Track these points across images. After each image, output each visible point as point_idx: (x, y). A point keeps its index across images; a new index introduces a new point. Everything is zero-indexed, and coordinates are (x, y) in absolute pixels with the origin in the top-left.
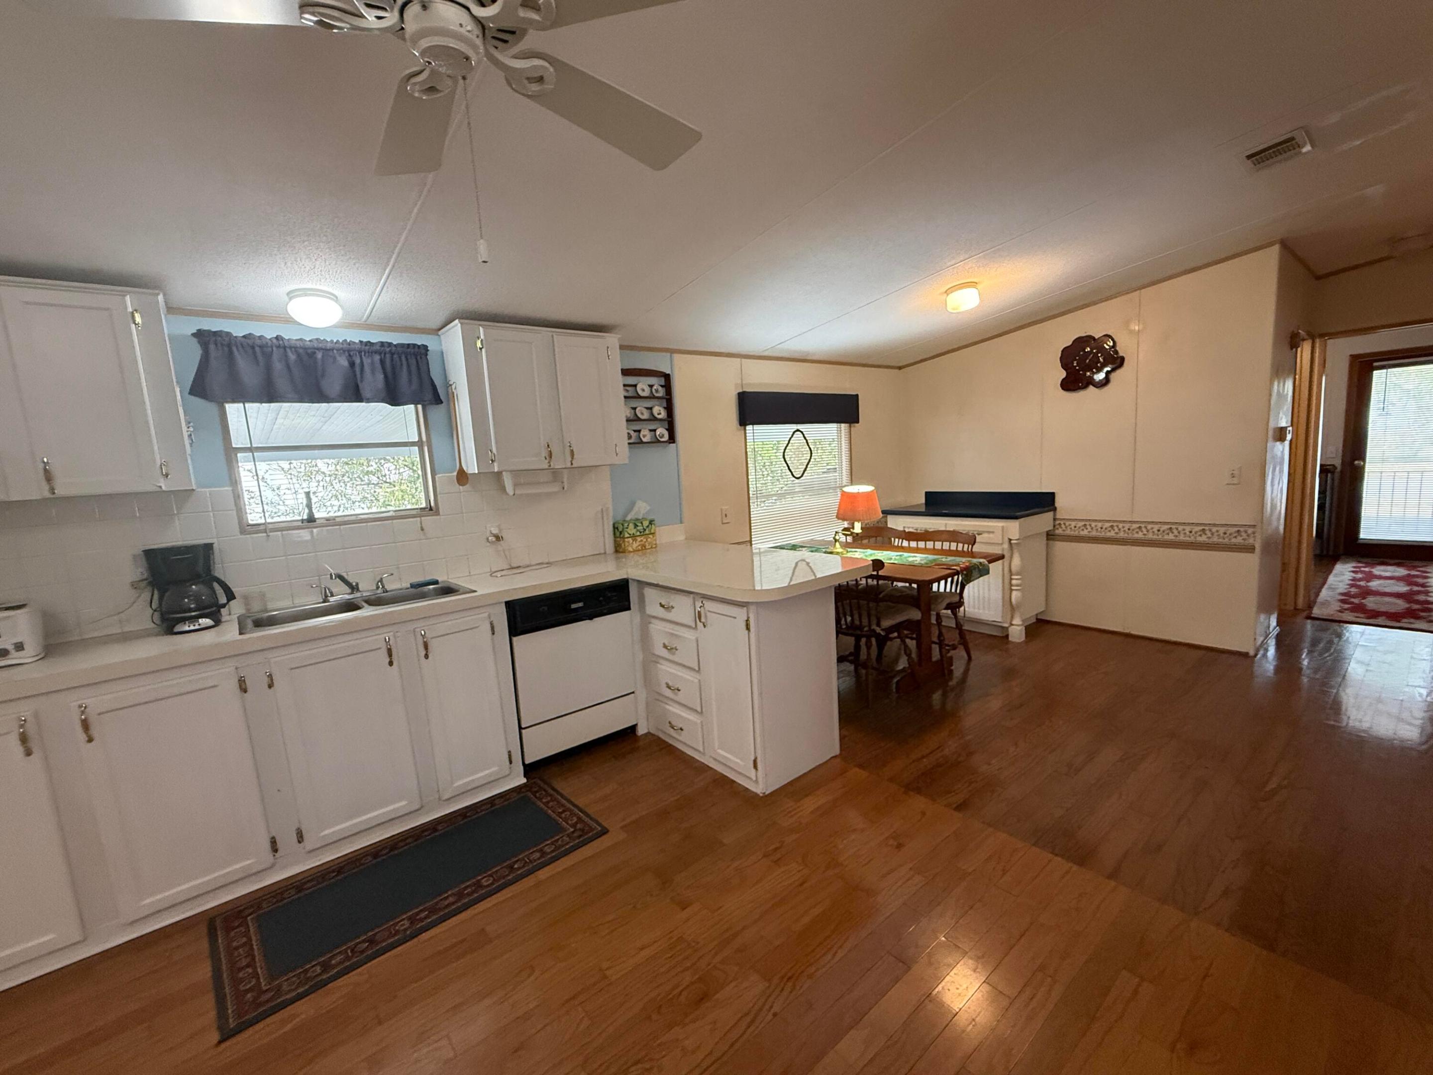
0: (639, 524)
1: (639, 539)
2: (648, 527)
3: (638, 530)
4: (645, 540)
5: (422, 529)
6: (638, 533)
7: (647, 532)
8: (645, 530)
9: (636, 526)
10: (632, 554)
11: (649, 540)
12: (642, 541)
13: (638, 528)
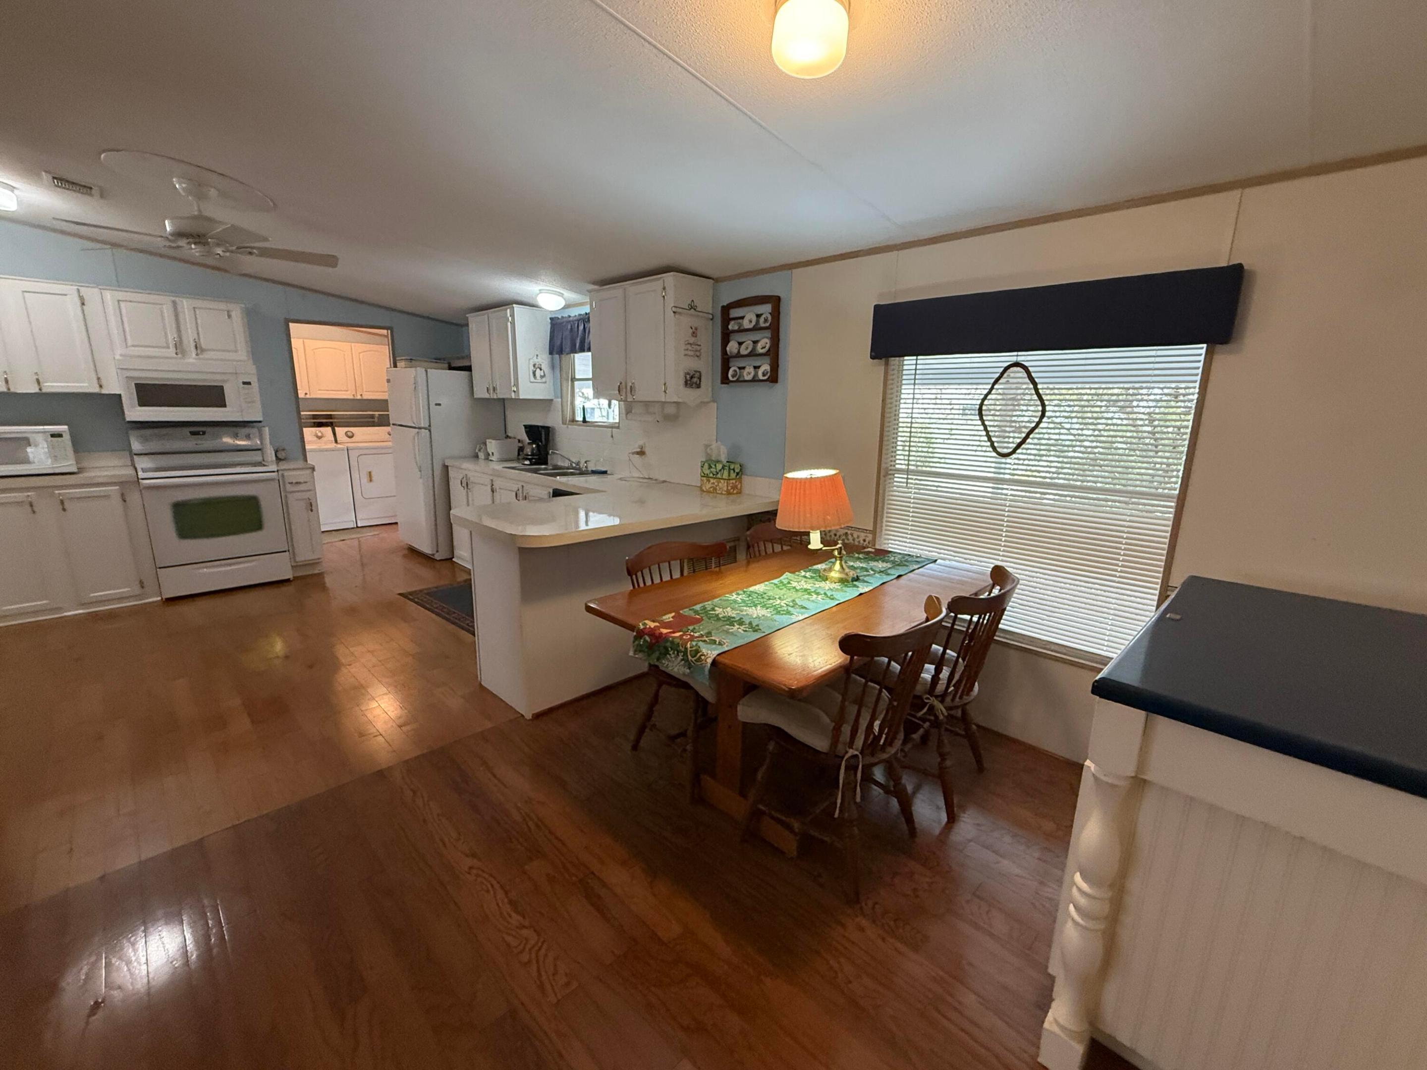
0: (713, 466)
1: (712, 481)
2: (720, 470)
3: (711, 472)
4: (716, 484)
5: (612, 436)
6: (711, 475)
7: (719, 476)
8: (718, 473)
9: (710, 467)
10: (705, 493)
11: (720, 484)
12: (713, 483)
13: (712, 470)
